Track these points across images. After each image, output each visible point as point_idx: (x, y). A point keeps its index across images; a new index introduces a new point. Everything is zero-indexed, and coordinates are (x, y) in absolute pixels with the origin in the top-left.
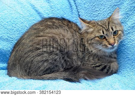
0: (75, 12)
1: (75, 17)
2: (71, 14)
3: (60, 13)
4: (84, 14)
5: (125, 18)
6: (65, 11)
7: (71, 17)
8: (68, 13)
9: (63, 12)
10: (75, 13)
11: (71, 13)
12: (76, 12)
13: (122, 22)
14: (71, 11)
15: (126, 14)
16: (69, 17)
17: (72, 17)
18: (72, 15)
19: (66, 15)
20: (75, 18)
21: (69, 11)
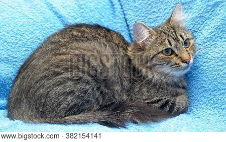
0: (119, 14)
1: (119, 22)
2: (113, 17)
3: (95, 16)
4: (133, 18)
5: (199, 24)
6: (103, 14)
7: (112, 22)
8: (108, 16)
9: (99, 14)
10: (119, 16)
11: (113, 15)
12: (121, 14)
13: (194, 31)
14: (113, 14)
15: (200, 17)
16: (109, 22)
17: (115, 23)
18: (114, 20)
19: (104, 19)
20: (119, 24)
21: (109, 13)
